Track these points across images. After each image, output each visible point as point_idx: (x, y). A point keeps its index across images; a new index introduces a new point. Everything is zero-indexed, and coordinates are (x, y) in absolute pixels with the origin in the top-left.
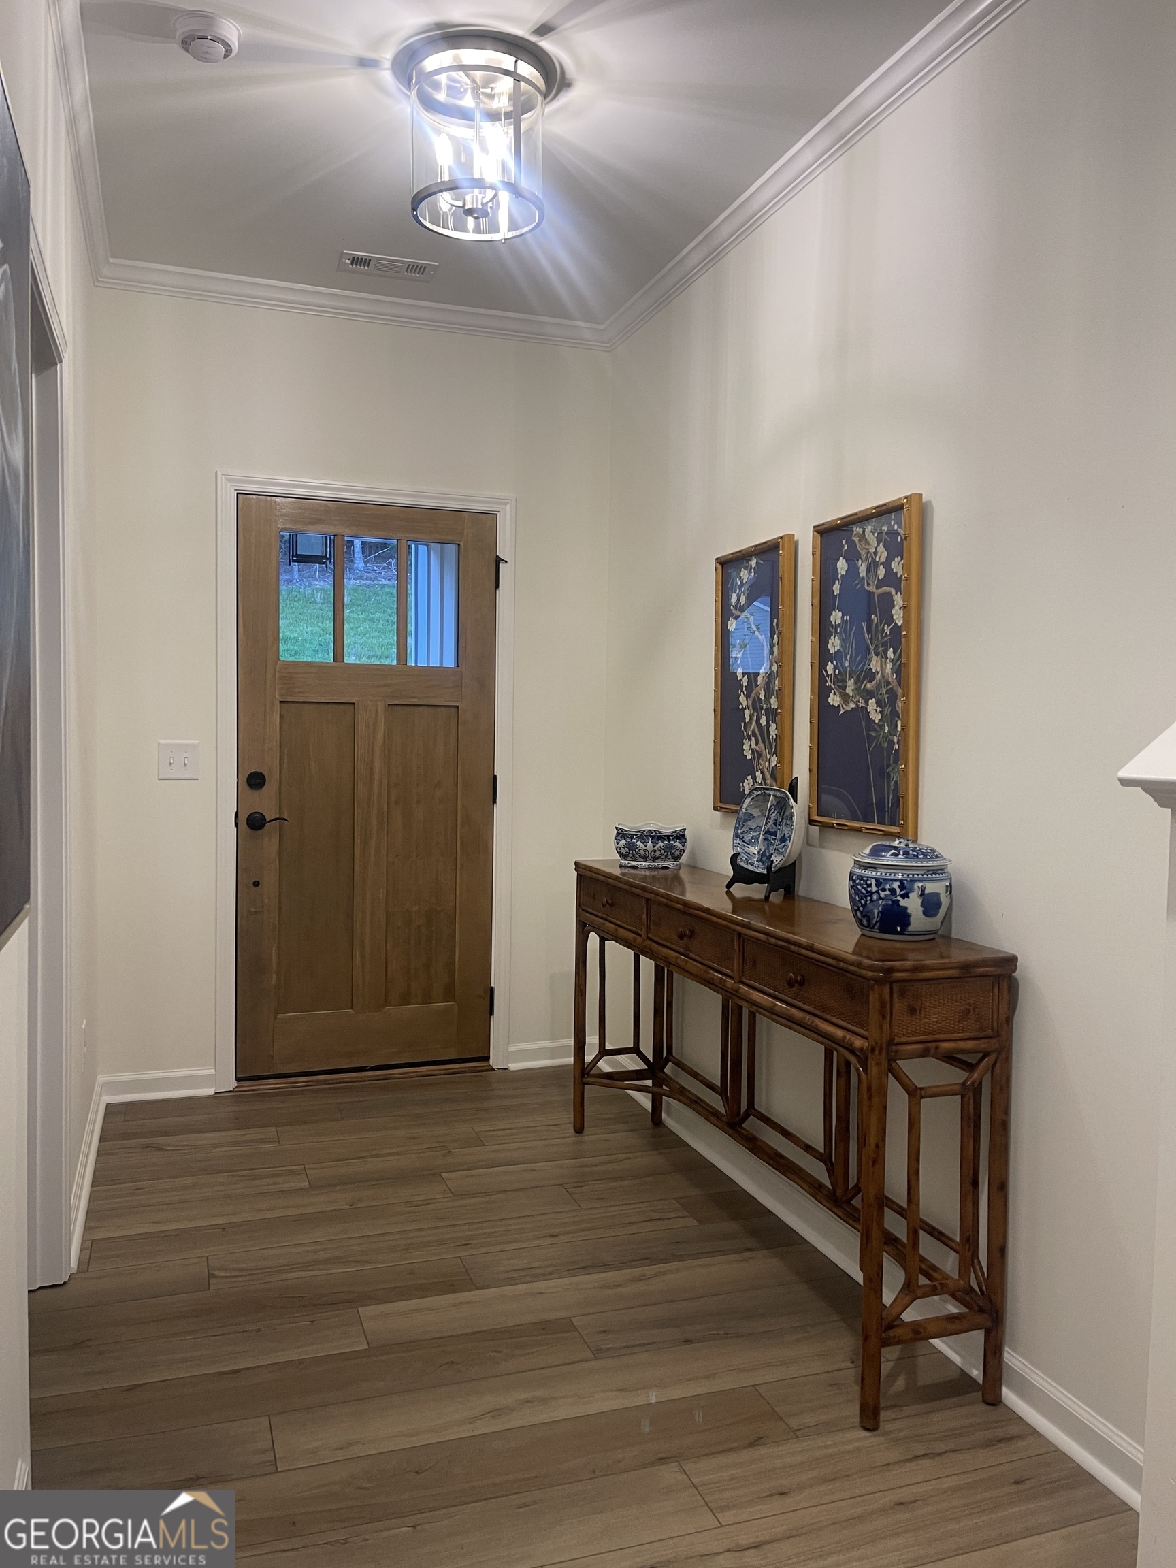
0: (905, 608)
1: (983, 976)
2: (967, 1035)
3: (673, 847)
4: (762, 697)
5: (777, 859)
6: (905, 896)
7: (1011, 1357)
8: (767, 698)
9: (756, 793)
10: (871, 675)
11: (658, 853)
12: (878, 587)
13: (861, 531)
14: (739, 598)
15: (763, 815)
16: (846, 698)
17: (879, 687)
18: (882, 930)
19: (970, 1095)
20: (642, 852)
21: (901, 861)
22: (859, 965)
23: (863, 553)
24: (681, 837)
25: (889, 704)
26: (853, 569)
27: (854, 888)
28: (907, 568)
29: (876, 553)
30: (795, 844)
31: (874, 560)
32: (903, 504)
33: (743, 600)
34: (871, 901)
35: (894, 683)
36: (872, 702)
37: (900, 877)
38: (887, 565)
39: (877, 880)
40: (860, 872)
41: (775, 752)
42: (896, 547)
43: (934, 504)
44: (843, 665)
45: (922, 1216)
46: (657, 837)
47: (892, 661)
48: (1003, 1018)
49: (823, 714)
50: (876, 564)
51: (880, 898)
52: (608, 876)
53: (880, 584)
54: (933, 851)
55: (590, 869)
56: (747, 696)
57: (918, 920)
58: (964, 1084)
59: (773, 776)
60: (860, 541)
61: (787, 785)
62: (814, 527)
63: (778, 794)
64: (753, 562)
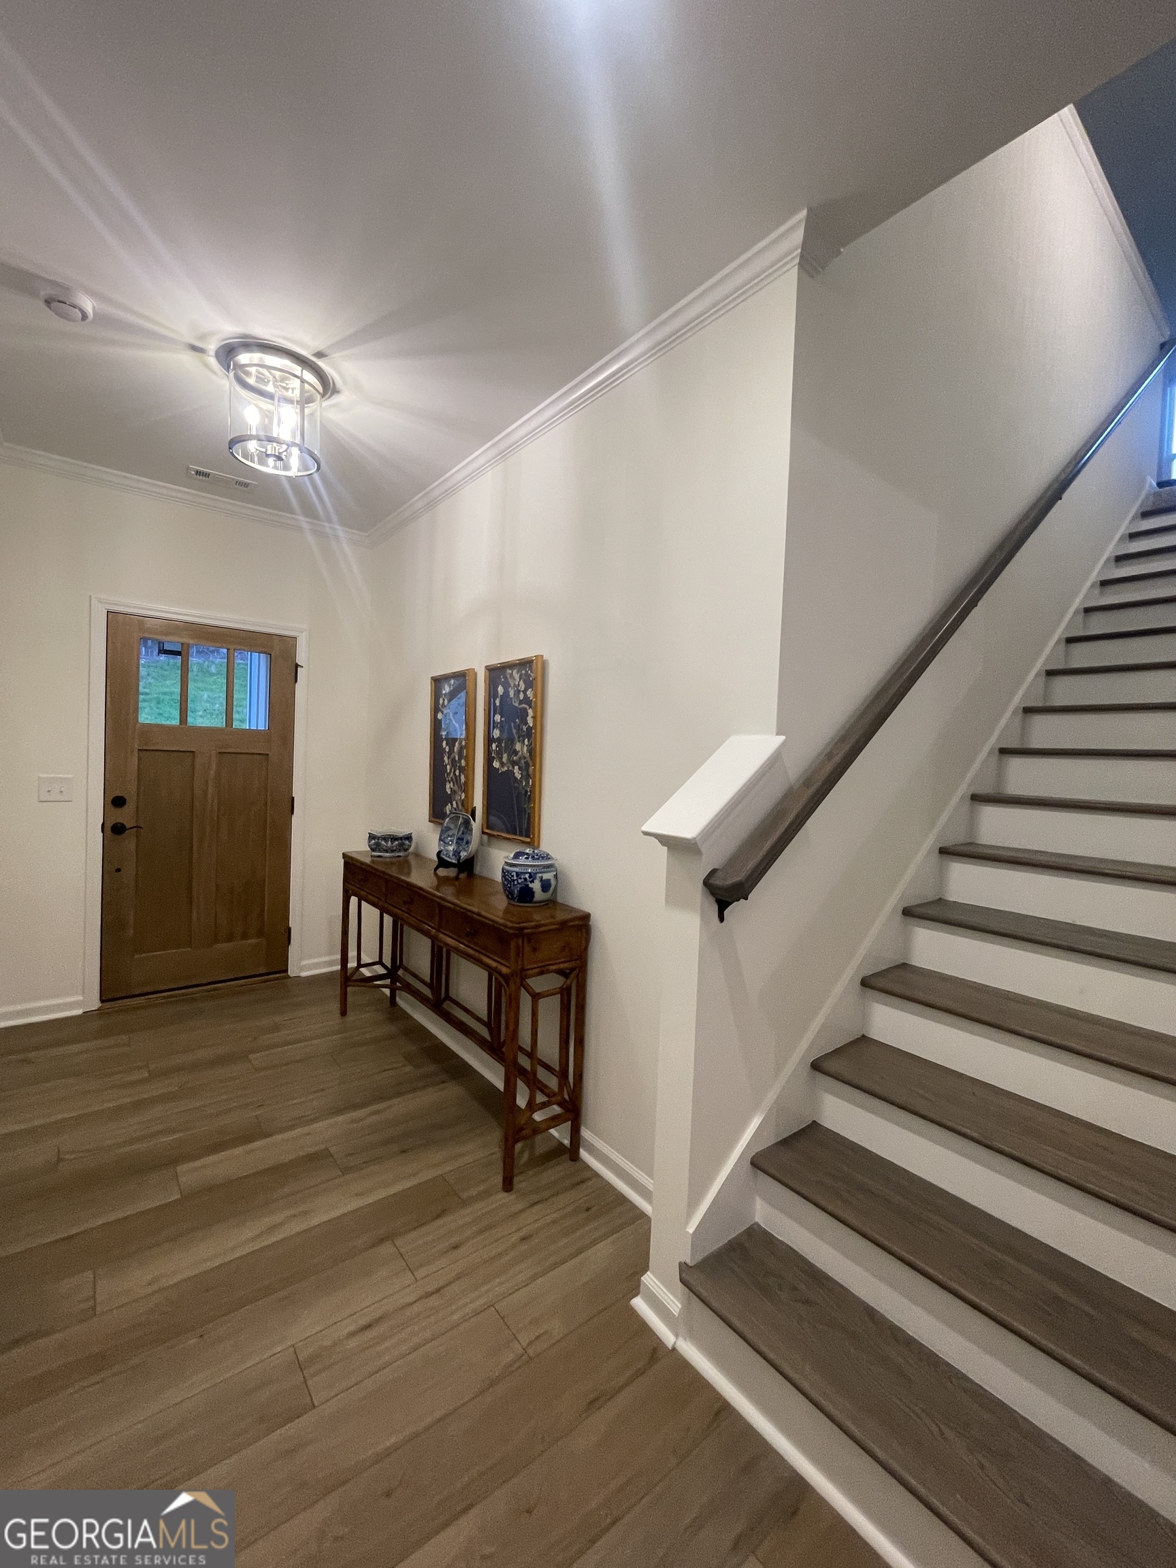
0: (534, 717)
1: (573, 926)
2: (564, 960)
3: (404, 844)
4: (457, 759)
5: (463, 854)
6: (532, 882)
7: (585, 1133)
8: (460, 759)
9: (452, 815)
10: (516, 753)
11: (394, 848)
12: (520, 704)
13: (511, 671)
14: (444, 700)
15: (456, 827)
16: (502, 764)
17: (520, 759)
18: (519, 901)
19: (565, 992)
20: (384, 848)
21: (530, 862)
22: (505, 926)
23: (512, 684)
24: (409, 838)
25: (525, 769)
26: (506, 692)
27: (504, 876)
28: (535, 696)
29: (519, 685)
30: (473, 846)
31: (518, 689)
32: (533, 660)
33: (446, 702)
34: (514, 885)
35: (528, 759)
36: (516, 767)
37: (530, 871)
38: (525, 692)
39: (516, 873)
40: (507, 868)
41: (464, 791)
42: (530, 684)
43: (550, 661)
44: (501, 746)
45: (539, 1056)
46: (394, 838)
47: (527, 746)
48: (583, 947)
49: (489, 771)
50: (519, 691)
51: (518, 883)
52: (362, 863)
53: (521, 702)
54: (548, 855)
55: (351, 858)
56: (448, 758)
57: (539, 895)
58: (561, 988)
59: (462, 804)
60: (510, 677)
61: (470, 810)
62: (486, 667)
63: (464, 817)
64: (452, 682)
